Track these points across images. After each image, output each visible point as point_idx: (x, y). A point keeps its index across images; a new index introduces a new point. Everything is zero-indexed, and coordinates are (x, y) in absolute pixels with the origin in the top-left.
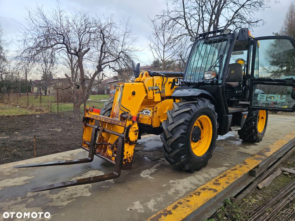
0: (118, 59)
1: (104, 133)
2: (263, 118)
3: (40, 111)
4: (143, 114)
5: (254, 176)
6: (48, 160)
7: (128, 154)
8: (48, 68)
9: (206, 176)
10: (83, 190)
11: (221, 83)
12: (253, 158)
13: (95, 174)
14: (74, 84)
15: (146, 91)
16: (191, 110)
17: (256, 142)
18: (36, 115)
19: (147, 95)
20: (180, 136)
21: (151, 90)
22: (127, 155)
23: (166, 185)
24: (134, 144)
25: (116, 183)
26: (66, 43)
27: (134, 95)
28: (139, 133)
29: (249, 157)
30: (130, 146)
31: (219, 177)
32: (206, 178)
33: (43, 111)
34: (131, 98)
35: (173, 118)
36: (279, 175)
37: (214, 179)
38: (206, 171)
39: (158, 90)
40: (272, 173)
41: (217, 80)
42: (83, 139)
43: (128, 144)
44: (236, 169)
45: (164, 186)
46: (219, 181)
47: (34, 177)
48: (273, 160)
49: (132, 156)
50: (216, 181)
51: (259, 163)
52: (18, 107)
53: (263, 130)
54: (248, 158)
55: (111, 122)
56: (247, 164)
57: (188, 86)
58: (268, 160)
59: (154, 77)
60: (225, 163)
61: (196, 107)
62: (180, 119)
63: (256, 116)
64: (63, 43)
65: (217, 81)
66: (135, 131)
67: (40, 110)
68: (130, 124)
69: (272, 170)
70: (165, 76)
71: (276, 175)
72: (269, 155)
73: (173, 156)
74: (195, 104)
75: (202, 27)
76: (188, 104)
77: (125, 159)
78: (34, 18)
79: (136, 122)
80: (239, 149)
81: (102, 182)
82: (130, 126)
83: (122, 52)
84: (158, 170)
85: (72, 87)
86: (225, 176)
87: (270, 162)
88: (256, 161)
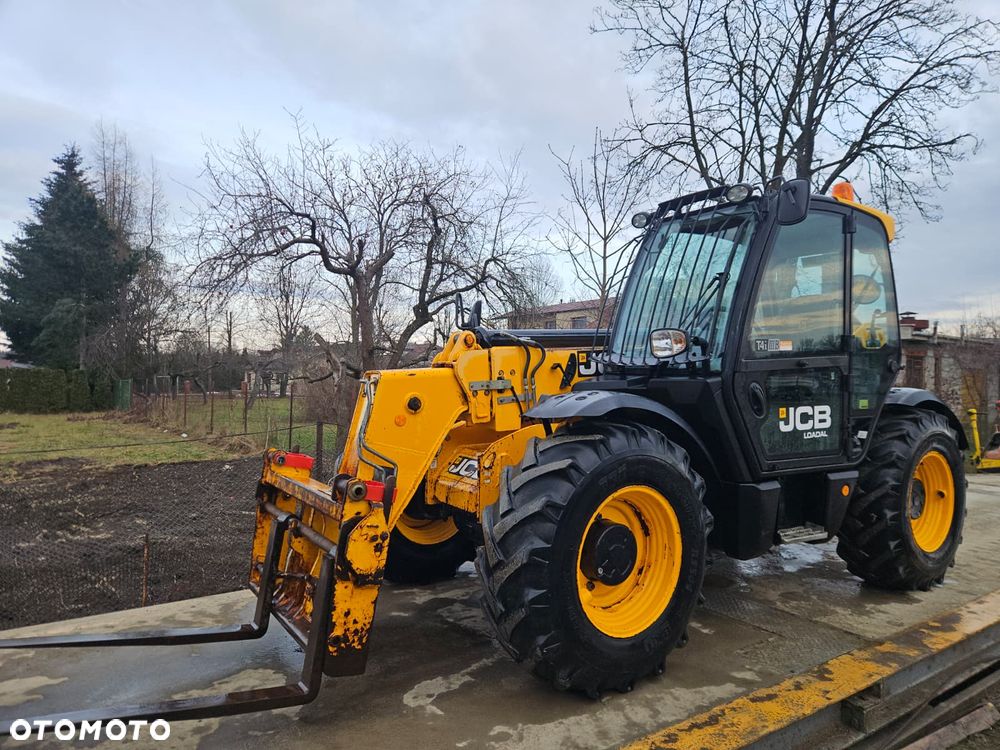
0: (480, 282)
1: (299, 539)
2: (941, 495)
3: (238, 451)
4: (458, 474)
5: (860, 728)
6: (144, 622)
7: (351, 618)
8: (295, 313)
9: (640, 714)
10: (183, 739)
11: (719, 368)
12: (866, 655)
13: (257, 682)
14: (343, 363)
15: (465, 396)
16: (571, 466)
17: (912, 590)
18: (224, 463)
19: (466, 409)
20: (525, 561)
21: (481, 393)
22: (345, 623)
23: (470, 745)
24: (370, 582)
25: (305, 720)
26: (320, 240)
27: (416, 410)
28: (389, 545)
29: (855, 652)
30: (357, 591)
31: (686, 724)
32: (635, 724)
33: (247, 450)
34: (404, 420)
35: (511, 494)
36: (982, 732)
37: (663, 732)
38: (649, 696)
39: (509, 394)
40: (948, 720)
41: (703, 358)
42: (255, 557)
43: (350, 585)
44: (770, 697)
45: (460, 745)
46: (678, 743)
47: (66, 679)
48: (969, 667)
49: (368, 626)
50: (665, 742)
51: (880, 677)
52: (184, 435)
53: (944, 543)
54: (848, 653)
55: (315, 501)
56: (830, 680)
57: (621, 379)
58: (950, 664)
59: (494, 349)
60: (742, 668)
61: (596, 456)
62: (532, 498)
63: (900, 489)
64: (313, 240)
65: (706, 363)
66: (374, 539)
67: (241, 447)
68: (358, 513)
69: (953, 706)
70: (536, 346)
71: (966, 728)
72: (940, 647)
73: (509, 633)
74: (592, 445)
75: (760, 170)
76: (568, 446)
77: (338, 637)
78: (230, 169)
79: (379, 506)
80: (834, 612)
81: (259, 714)
82: (356, 520)
83: (494, 259)
84: (474, 682)
85: (335, 375)
86: (713, 721)
87: (951, 673)
88: (872, 667)
